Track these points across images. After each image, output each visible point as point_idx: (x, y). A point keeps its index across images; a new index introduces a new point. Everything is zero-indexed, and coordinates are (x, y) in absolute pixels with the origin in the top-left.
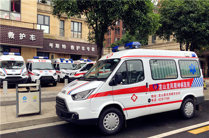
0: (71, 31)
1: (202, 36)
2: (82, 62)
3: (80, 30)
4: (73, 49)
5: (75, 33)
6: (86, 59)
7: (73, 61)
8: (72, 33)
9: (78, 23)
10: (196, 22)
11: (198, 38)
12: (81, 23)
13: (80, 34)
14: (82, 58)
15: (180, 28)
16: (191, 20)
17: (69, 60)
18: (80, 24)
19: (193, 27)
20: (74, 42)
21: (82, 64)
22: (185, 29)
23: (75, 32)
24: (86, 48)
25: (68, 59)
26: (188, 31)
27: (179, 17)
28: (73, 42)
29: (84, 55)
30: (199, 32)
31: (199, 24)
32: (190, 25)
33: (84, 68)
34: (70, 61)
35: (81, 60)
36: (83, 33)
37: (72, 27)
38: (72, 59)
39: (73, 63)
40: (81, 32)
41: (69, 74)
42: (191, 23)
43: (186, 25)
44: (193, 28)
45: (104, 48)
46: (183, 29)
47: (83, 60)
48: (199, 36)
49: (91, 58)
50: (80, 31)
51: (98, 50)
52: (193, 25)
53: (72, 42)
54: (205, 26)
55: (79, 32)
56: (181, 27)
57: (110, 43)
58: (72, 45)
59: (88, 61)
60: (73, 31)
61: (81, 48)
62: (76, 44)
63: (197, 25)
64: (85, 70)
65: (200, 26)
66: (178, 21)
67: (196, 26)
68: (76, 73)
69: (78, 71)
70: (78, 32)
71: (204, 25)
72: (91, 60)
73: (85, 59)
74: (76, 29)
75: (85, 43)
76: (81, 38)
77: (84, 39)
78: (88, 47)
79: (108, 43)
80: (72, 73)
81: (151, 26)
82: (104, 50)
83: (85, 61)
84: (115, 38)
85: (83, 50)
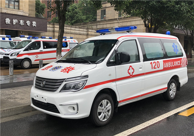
4: (9, 23)
20: (10, 14)
34: (8, 38)
35: (21, 37)
36: (20, 3)
47: (24, 37)
49: (32, 35)
53: (7, 14)
61: (19, 22)
75: (24, 16)
76: (19, 9)
77: (22, 11)
78: (28, 21)
82: (48, 26)
83: (29, 38)
85: (22, 24)
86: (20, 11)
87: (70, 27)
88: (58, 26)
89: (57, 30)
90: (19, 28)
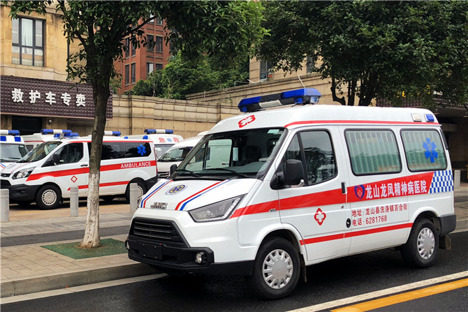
0: (14, 45)
1: (385, 60)
2: (49, 138)
3: (39, 43)
4: (21, 100)
5: (26, 52)
6: (60, 131)
7: (22, 137)
8: (17, 50)
9: (34, 20)
10: (368, 22)
11: (377, 66)
12: (44, 21)
13: (39, 53)
14: (48, 128)
15: (326, 39)
16: (356, 16)
17: (10, 134)
18: (39, 24)
19: (363, 35)
20: (23, 78)
21: (48, 144)
22: (340, 42)
23: (23, 49)
24: (59, 98)
25: (6, 131)
26: (347, 47)
27: (323, 8)
28: (19, 78)
29: (53, 119)
30: (377, 48)
31: (378, 26)
32: (352, 29)
33: (55, 155)
34: (13, 137)
35: (44, 134)
36: (48, 52)
37: (15, 32)
38: (17, 132)
39: (22, 142)
40: (43, 48)
41: (11, 176)
42: (356, 23)
43: (344, 29)
44: (362, 39)
45: (114, 96)
46: (334, 40)
47: (52, 133)
48: (380, 60)
49: (74, 126)
50: (41, 46)
51: (96, 104)
52: (361, 31)
53: (16, 78)
54: (394, 34)
55: (38, 48)
56: (330, 35)
57: (134, 79)
58: (18, 88)
59: (66, 135)
60: (19, 45)
61: (44, 97)
62: (27, 84)
63: (370, 30)
64: (59, 163)
65: (381, 33)
66: (322, 19)
67: (370, 33)
68: (30, 172)
69: (37, 167)
70: (34, 47)
71: (390, 31)
72: (76, 133)
73: (56, 131)
74: (27, 39)
75: (55, 81)
76: (44, 65)
77: (52, 70)
78: (66, 94)
79: (127, 81)
80: (19, 172)
81: (239, 36)
82: (115, 103)
83: (58, 135)
84: (148, 64)
85: (51, 102)
86: (46, 69)
87: (172, 103)
88: (141, 104)
89: (138, 114)
90: (44, 110)
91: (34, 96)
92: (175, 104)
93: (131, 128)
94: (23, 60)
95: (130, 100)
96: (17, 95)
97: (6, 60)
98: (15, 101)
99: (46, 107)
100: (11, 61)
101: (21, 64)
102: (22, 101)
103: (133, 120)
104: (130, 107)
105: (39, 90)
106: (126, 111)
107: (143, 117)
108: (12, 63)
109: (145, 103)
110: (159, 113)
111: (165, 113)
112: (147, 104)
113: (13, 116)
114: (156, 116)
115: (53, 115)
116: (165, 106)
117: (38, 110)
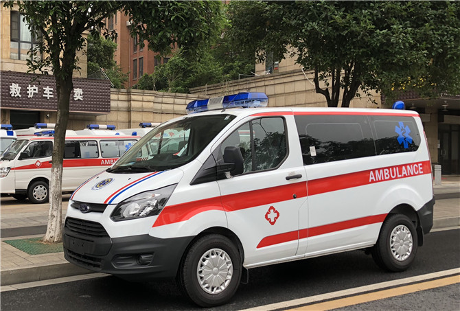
0: (12, 40)
4: (18, 94)
8: (15, 45)
17: (3, 128)
20: (20, 73)
23: (22, 44)
29: (50, 113)
35: (37, 127)
39: (15, 136)
45: (112, 90)
47: (45, 127)
53: (14, 73)
58: (16, 83)
60: (18, 40)
61: (42, 91)
62: (25, 79)
70: (33, 42)
73: (49, 125)
79: (135, 74)
87: (172, 97)
88: (140, 98)
89: (137, 108)
90: (42, 105)
91: (32, 90)
92: (175, 97)
93: (130, 122)
94: (22, 55)
95: (129, 93)
96: (15, 89)
97: (5, 55)
98: (12, 95)
99: (44, 102)
100: (9, 56)
101: (19, 59)
102: (20, 96)
103: (132, 113)
104: (129, 100)
105: (36, 85)
106: (125, 104)
107: (142, 111)
108: (11, 59)
109: (144, 97)
110: (158, 106)
111: (165, 107)
112: (146, 98)
113: (11, 111)
114: (156, 110)
115: (50, 109)
116: (165, 100)
117: (35, 104)
